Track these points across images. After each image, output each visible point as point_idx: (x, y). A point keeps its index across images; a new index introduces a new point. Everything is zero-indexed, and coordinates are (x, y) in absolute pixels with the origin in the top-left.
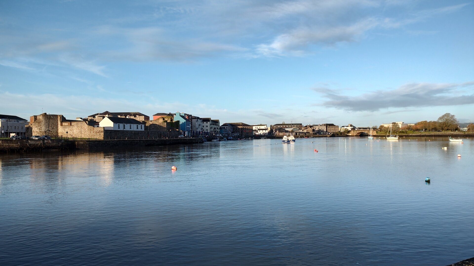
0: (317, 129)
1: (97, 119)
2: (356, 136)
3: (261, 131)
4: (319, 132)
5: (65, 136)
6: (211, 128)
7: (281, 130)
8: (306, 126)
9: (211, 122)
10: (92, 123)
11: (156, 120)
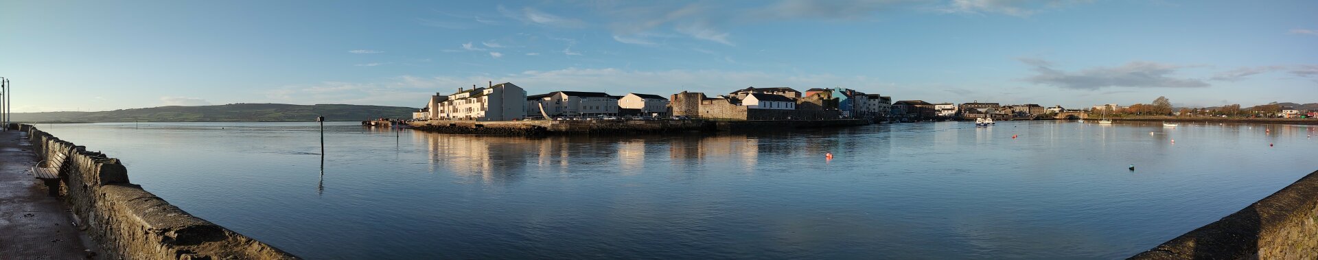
0: (1017, 111)
1: (740, 96)
2: (1064, 119)
3: (946, 111)
4: (1021, 113)
5: (705, 116)
6: (880, 107)
7: (972, 110)
8: (1004, 107)
9: (879, 100)
10: (735, 101)
11: (809, 97)
